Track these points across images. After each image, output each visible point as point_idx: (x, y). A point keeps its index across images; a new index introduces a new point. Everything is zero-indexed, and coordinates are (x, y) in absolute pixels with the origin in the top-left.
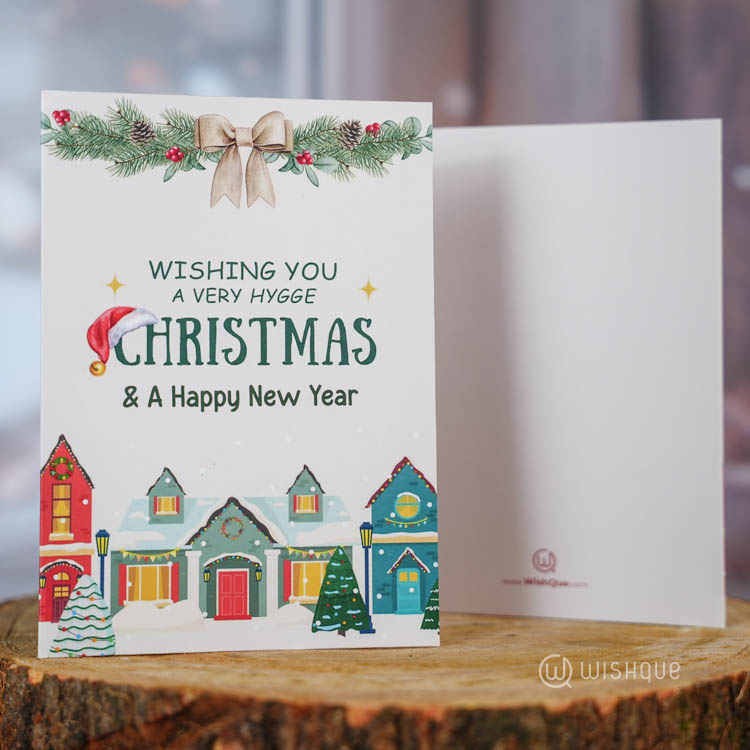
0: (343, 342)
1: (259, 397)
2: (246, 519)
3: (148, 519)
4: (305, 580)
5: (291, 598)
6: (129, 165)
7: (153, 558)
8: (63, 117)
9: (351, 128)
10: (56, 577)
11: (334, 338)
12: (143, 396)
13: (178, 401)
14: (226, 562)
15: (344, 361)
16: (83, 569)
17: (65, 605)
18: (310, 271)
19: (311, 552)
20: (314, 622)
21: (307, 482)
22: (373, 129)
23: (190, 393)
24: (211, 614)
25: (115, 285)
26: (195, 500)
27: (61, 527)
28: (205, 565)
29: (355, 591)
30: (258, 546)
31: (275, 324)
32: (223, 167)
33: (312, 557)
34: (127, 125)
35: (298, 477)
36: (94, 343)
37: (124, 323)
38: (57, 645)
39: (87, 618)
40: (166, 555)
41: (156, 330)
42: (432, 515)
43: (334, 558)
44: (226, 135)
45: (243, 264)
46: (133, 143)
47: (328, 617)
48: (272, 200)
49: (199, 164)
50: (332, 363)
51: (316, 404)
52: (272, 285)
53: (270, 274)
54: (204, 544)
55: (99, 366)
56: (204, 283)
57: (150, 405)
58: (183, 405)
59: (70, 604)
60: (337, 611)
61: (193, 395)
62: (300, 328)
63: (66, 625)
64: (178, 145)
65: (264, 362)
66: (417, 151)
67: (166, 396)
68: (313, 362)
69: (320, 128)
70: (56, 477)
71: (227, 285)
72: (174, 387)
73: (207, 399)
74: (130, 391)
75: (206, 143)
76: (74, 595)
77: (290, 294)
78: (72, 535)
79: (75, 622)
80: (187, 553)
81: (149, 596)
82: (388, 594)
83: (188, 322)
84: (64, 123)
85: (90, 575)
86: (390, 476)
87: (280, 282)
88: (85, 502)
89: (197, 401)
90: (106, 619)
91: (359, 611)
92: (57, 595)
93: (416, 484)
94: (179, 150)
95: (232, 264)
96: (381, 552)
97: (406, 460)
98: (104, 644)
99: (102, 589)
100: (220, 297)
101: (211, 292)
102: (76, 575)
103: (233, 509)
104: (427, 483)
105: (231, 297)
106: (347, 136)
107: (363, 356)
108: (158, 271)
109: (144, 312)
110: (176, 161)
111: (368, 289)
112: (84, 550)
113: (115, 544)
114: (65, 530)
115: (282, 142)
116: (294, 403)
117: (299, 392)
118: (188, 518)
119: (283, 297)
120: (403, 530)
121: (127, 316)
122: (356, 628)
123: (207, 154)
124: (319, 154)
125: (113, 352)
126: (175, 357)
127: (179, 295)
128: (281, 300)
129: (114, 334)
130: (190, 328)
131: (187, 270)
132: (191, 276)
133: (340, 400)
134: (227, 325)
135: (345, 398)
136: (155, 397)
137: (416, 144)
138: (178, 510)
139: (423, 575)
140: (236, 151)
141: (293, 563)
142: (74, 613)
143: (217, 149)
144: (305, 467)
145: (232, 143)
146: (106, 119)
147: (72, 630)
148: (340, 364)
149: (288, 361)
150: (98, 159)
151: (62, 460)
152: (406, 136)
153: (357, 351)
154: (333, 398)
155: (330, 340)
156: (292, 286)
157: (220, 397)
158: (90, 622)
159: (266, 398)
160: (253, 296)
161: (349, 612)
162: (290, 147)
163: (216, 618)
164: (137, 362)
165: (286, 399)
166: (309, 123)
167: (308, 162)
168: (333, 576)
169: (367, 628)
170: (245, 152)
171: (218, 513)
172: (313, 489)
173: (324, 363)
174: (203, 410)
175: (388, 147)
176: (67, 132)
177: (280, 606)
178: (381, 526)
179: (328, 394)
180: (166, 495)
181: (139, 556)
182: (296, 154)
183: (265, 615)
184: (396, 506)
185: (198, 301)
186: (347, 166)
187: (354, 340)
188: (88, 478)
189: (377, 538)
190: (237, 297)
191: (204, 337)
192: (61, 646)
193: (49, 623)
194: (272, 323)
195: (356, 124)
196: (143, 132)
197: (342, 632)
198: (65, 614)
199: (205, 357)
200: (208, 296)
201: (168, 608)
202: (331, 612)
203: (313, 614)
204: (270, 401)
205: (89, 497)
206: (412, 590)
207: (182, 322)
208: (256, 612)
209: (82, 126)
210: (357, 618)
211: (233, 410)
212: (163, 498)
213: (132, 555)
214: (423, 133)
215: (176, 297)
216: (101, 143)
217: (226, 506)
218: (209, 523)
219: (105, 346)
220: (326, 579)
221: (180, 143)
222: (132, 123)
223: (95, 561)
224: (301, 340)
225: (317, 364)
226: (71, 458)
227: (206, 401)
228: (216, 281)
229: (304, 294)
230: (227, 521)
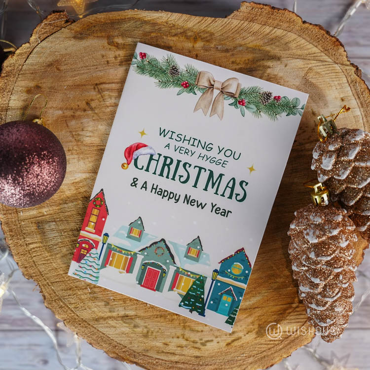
0: (233, 189)
2: (166, 250)
3: (126, 235)
4: (183, 284)
5: (174, 289)
6: (164, 84)
7: (123, 252)
8: (143, 55)
9: (268, 95)
10: (84, 245)
11: (229, 186)
12: (140, 183)
13: (154, 190)
14: (153, 264)
15: (230, 197)
16: (95, 246)
18: (228, 153)
19: (189, 273)
20: (181, 302)
21: (197, 243)
22: (277, 98)
23: (160, 189)
24: (140, 283)
25: (143, 133)
26: (148, 234)
27: (91, 226)
28: (144, 262)
29: (202, 296)
30: (168, 263)
31: (205, 171)
32: (204, 95)
33: (189, 276)
34: (169, 66)
35: (194, 240)
36: (127, 155)
37: (142, 150)
39: (91, 266)
40: (129, 253)
41: (154, 158)
42: (246, 276)
43: (197, 280)
44: (210, 82)
45: (200, 141)
46: (169, 75)
47: (187, 303)
48: (221, 117)
49: (194, 92)
50: (224, 196)
51: (212, 212)
52: (209, 154)
53: (210, 149)
54: (146, 254)
55: (126, 165)
56: (180, 144)
57: (141, 189)
58: (155, 193)
59: (85, 258)
60: (192, 301)
62: (216, 176)
63: (82, 266)
65: (195, 186)
66: (295, 114)
67: (149, 187)
68: (216, 193)
69: (253, 91)
70: (95, 205)
71: (190, 148)
72: (154, 184)
74: (135, 180)
75: (200, 83)
76: (88, 255)
77: (216, 160)
78: (94, 231)
79: (86, 266)
80: (138, 255)
81: (117, 267)
82: (216, 303)
83: (168, 159)
84: (143, 58)
85: (97, 249)
86: (234, 254)
87: (213, 153)
88: (103, 219)
89: (161, 194)
90: (98, 269)
91: (201, 305)
92: (82, 252)
93: (244, 261)
94: (187, 83)
95: (195, 139)
96: (219, 284)
97: (243, 249)
98: (94, 279)
99: (100, 257)
100: (185, 152)
101: (182, 149)
102: (91, 247)
103: (162, 244)
104: (249, 262)
105: (190, 154)
106: (264, 98)
107: (239, 198)
108: (163, 133)
109: (151, 148)
110: (185, 87)
111: (251, 169)
112: (97, 238)
113: (110, 241)
114: (93, 228)
115: (234, 93)
116: (202, 208)
117: (206, 204)
118: (143, 240)
119: (212, 161)
120: (231, 278)
121: (144, 148)
122: (198, 312)
123: (199, 88)
124: (249, 102)
125: (133, 161)
126: (158, 172)
127: (168, 146)
129: (136, 153)
130: (168, 161)
131: (175, 136)
132: (176, 139)
133: (223, 214)
134: (185, 165)
135: (225, 213)
136: (144, 186)
137: (295, 111)
138: (139, 236)
139: (234, 301)
140: (212, 91)
141: (180, 275)
142: (86, 262)
143: (204, 87)
144: (198, 237)
145: (212, 86)
146: (161, 61)
147: (84, 268)
148: (228, 198)
149: (206, 189)
150: (152, 78)
151: (99, 199)
152: (292, 106)
153: (237, 195)
154: (220, 212)
155: (227, 186)
156: (218, 157)
157: (172, 195)
158: (92, 268)
159: (191, 202)
160: (199, 156)
161: (197, 304)
162: (237, 96)
163: (141, 286)
164: (142, 169)
165: (200, 205)
166: (248, 87)
167: (243, 105)
168: (195, 287)
169: (202, 314)
170: (216, 92)
171: (156, 243)
172: (198, 247)
173: (221, 195)
174: (163, 198)
175: (282, 108)
176: (143, 63)
177: (168, 291)
178: (222, 273)
179: (218, 209)
180: (137, 228)
181: (118, 249)
182: (238, 99)
183: (162, 292)
184: (232, 268)
185: (175, 151)
186: (260, 112)
187: (238, 189)
188: (107, 210)
189: (219, 278)
190: (192, 154)
191: (173, 167)
192: (78, 273)
193: (76, 262)
195: (270, 94)
196: (175, 71)
197: (191, 311)
198: (83, 261)
199: (171, 176)
200: (180, 150)
201: (123, 274)
202: (189, 301)
203: (181, 299)
204: (192, 204)
205: (106, 218)
206: (227, 305)
207: (166, 158)
208: (158, 289)
209: (150, 61)
210: (199, 308)
211: (175, 202)
212: (135, 229)
213: (116, 248)
214: (300, 107)
215: (166, 146)
216: (156, 71)
217: (160, 241)
218: (151, 246)
219: (131, 158)
220: (192, 287)
221: (189, 80)
222: (171, 66)
223: (100, 245)
224: (214, 182)
225: (218, 194)
226: (103, 200)
227: (165, 195)
228: (185, 145)
229: (222, 162)
230: (158, 248)
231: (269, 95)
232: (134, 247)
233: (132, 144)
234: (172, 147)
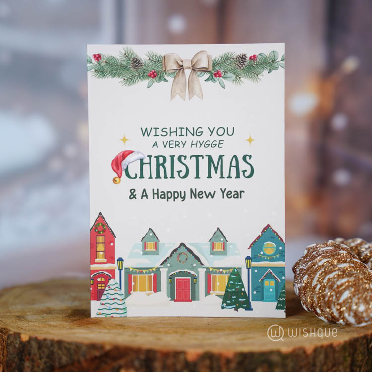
0: (237, 167)
1: (195, 194)
2: (189, 253)
3: (142, 253)
4: (218, 284)
5: (211, 292)
6: (131, 80)
7: (144, 271)
8: (98, 57)
9: (242, 58)
10: (99, 280)
11: (232, 165)
12: (139, 194)
13: (156, 196)
14: (180, 274)
15: (238, 176)
16: (111, 276)
17: (103, 293)
18: (221, 132)
19: (221, 270)
20: (223, 304)
21: (219, 236)
22: (253, 58)
23: (161, 192)
24: (173, 299)
25: (124, 140)
26: (164, 244)
27: (101, 256)
28: (169, 275)
29: (243, 290)
30: (195, 267)
31: (203, 158)
32: (176, 79)
33: (221, 273)
34: (129, 60)
35: (215, 234)
36: (115, 168)
37: (129, 158)
38: (99, 311)
39: (114, 299)
40: (151, 270)
41: (144, 161)
42: (282, 253)
43: (232, 274)
44: (178, 64)
45: (187, 129)
46: (132, 69)
47: (229, 302)
48: (201, 96)
49: (165, 79)
50: (231, 177)
51: (223, 198)
52: (201, 139)
53: (201, 133)
54: (169, 265)
55: (117, 179)
56: (168, 138)
57: (142, 198)
58: (158, 198)
59: (105, 292)
60: (234, 299)
61: (163, 193)
62: (215, 160)
63: (104, 302)
64: (154, 70)
65: (197, 177)
66: (276, 68)
67: (150, 194)
68: (222, 177)
69: (226, 59)
70: (98, 232)
71: (179, 139)
72: (153, 190)
73: (169, 195)
74: (133, 191)
75: (168, 68)
76: (107, 288)
77: (210, 143)
78: (106, 260)
79: (108, 301)
80: (161, 269)
81: (142, 290)
82: (259, 292)
83: (160, 158)
84: (98, 60)
85: (114, 279)
86: (261, 234)
87: (206, 137)
88: (112, 244)
89: (165, 196)
90: (122, 300)
91: (245, 300)
92: (99, 288)
93: (274, 238)
94: (155, 72)
95: (181, 128)
96: (256, 271)
97: (268, 226)
98: (122, 312)
99: (120, 286)
100: (176, 145)
101: (171, 143)
102: (108, 279)
103: (183, 249)
104: (280, 237)
105: (181, 145)
106: (239, 62)
107: (247, 174)
108: (145, 132)
109: (138, 153)
110: (153, 77)
111: (250, 140)
112: (112, 267)
113: (126, 264)
114: (103, 257)
115: (206, 66)
116: (212, 197)
117: (215, 192)
118: (161, 252)
119: (207, 145)
120: (267, 260)
121: (130, 155)
122: (243, 308)
123: (169, 74)
124: (225, 72)
125: (124, 172)
126: (154, 175)
127: (155, 144)
128: (206, 146)
129: (124, 163)
130: (161, 160)
131: (159, 132)
132: (161, 135)
133: (236, 196)
134: (179, 159)
135: (238, 195)
136: (144, 194)
137: (276, 65)
138: (156, 249)
139: (277, 282)
140: (183, 71)
141: (212, 275)
142: (107, 297)
143: (173, 71)
144: (218, 229)
145: (181, 68)
146: (119, 58)
147: (107, 305)
148: (236, 178)
149: (210, 177)
150: (115, 78)
151: (100, 224)
152: (271, 61)
153: (244, 171)
154: (232, 195)
155: (231, 166)
156: (212, 139)
157: (176, 194)
158: (115, 301)
159: (199, 195)
160: (192, 145)
161: (240, 300)
162: (211, 69)
163: (175, 301)
164: (136, 177)
165: (209, 196)
166: (220, 56)
167: (220, 76)
168: (232, 282)
169: (249, 308)
170: (188, 72)
171: (175, 250)
172: (222, 239)
173: (227, 177)
174: (168, 201)
175: (261, 67)
176: (100, 65)
177: (205, 296)
178: (256, 258)
179: (229, 193)
180: (150, 241)
181: (138, 271)
182: (213, 72)
183: (199, 300)
184: (264, 249)
185: (165, 147)
186: (240, 78)
187: (243, 166)
188: (113, 233)
189: (254, 264)
190: (184, 145)
191: (168, 165)
192: (102, 312)
193: (96, 301)
194: (201, 157)
195: (245, 55)
196: (137, 63)
197: (236, 309)
198: (103, 297)
199: (169, 175)
200: (170, 144)
201: (152, 295)
202: (231, 299)
203: (222, 300)
204: (201, 196)
205: (114, 242)
206: (271, 290)
207: (157, 157)
208: (194, 298)
209: (107, 61)
210: (243, 303)
211: (182, 201)
212: (149, 243)
213: (134, 270)
214: (279, 59)
215: (154, 145)
216: (116, 70)
217: (179, 247)
218: (171, 255)
219: (120, 169)
220: (228, 283)
221: (155, 69)
222: (131, 59)
223: (117, 273)
224: (216, 166)
225: (224, 178)
226: (105, 224)
227: (169, 196)
228: (173, 137)
229: (217, 143)
230: (180, 254)
231: (244, 57)
232: (154, 262)
233: (117, 155)
234: (160, 144)
